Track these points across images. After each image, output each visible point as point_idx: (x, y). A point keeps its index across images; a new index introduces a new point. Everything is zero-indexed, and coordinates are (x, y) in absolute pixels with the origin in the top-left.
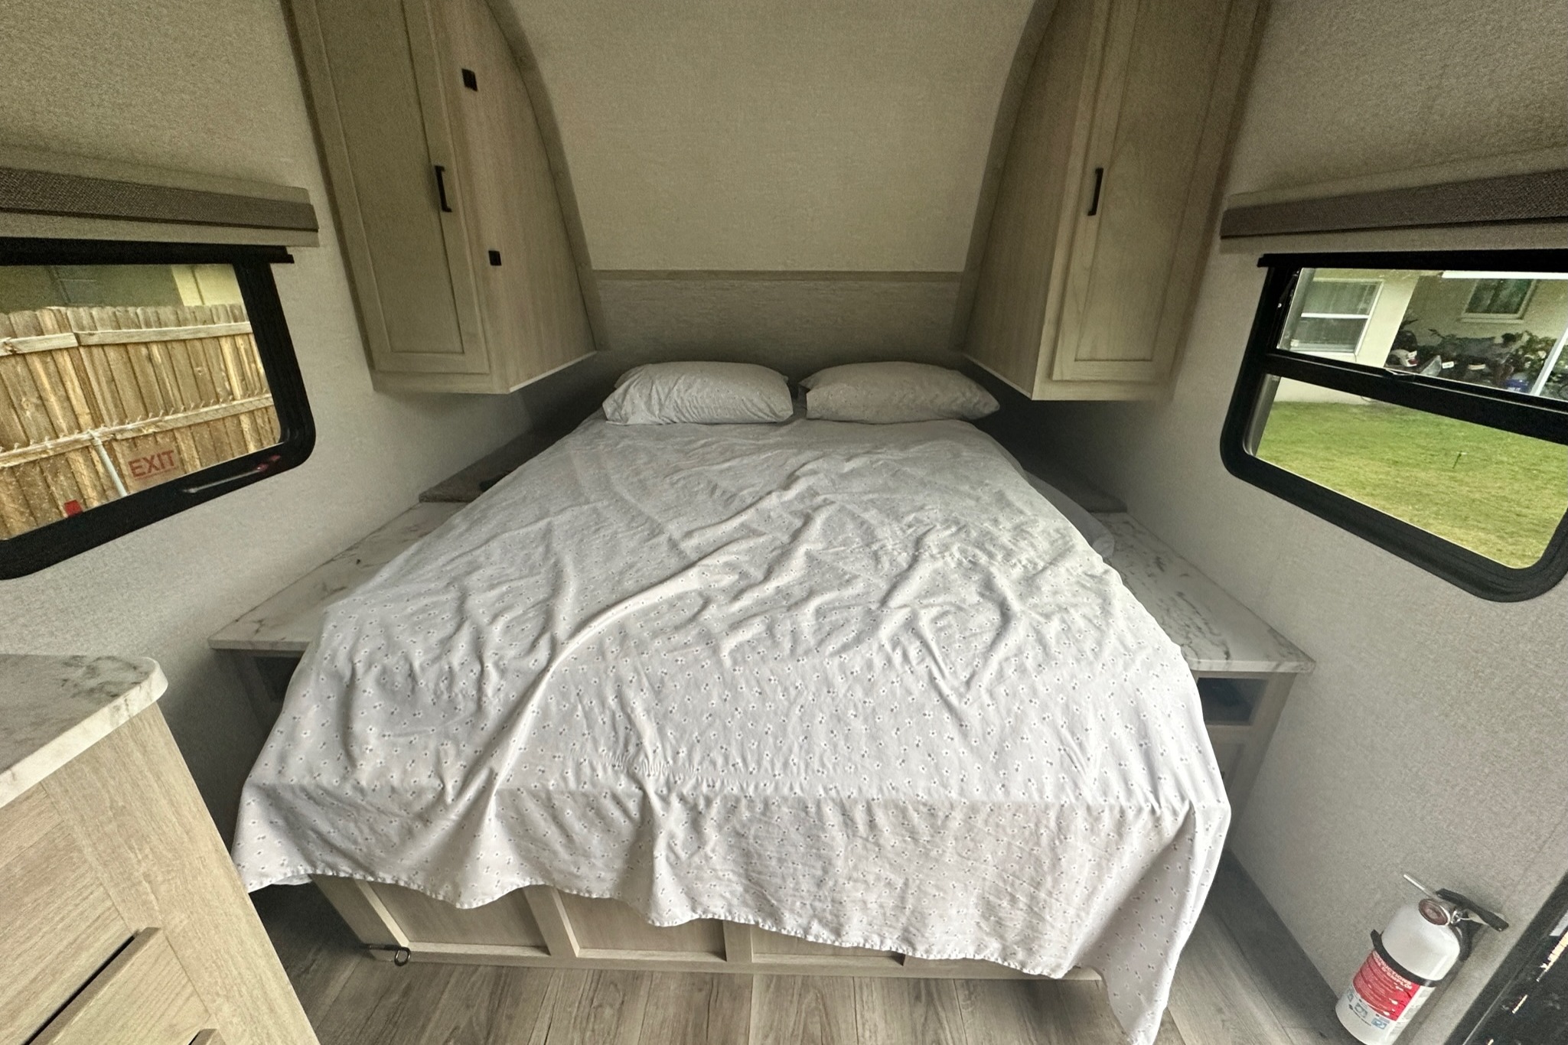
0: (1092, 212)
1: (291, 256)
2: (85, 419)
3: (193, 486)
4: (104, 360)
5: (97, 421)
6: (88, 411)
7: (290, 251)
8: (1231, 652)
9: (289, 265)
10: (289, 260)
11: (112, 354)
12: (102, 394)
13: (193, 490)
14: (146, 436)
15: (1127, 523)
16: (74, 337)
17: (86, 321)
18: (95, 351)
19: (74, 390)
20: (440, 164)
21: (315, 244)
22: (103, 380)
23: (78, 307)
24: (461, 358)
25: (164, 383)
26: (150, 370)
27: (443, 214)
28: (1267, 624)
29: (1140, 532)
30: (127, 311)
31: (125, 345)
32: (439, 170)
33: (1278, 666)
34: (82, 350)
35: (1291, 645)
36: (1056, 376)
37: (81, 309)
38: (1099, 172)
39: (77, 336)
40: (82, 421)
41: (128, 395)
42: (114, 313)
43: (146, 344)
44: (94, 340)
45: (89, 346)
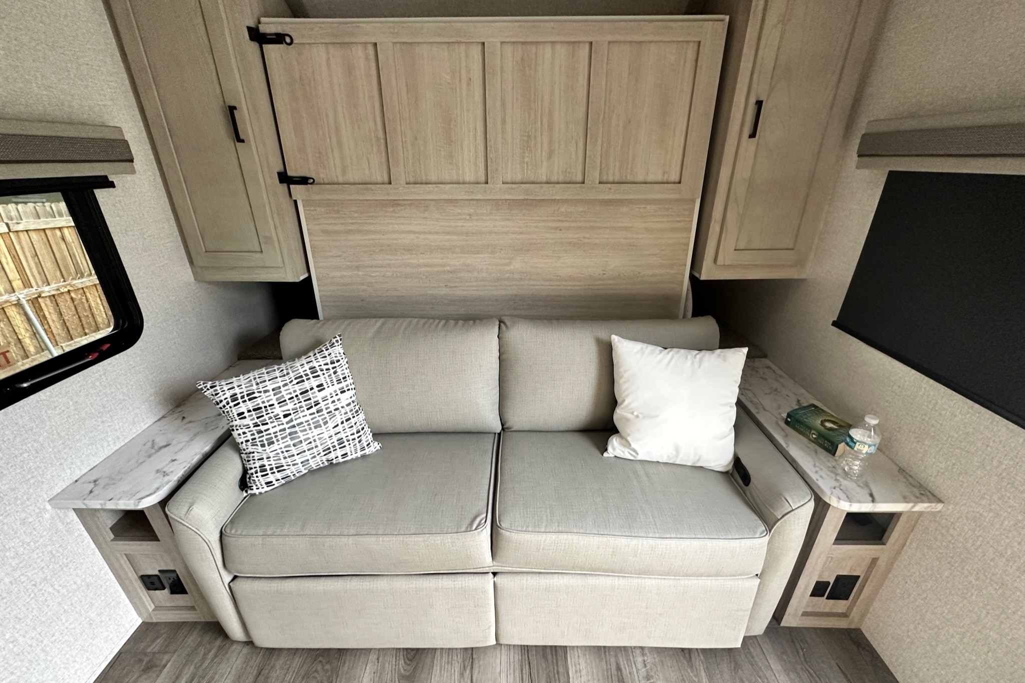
0: (753, 135)
1: (113, 182)
2: (17, 284)
3: (26, 381)
4: (29, 240)
5: (27, 284)
6: (19, 277)
7: (111, 178)
8: (875, 494)
9: (111, 189)
10: (112, 185)
11: (34, 236)
12: (29, 266)
13: (25, 385)
14: (62, 293)
15: (768, 367)
16: (5, 226)
17: (14, 214)
18: (21, 234)
19: (7, 263)
20: (233, 104)
21: (133, 172)
22: (28, 254)
23: (7, 204)
24: (258, 255)
25: (75, 256)
26: (63, 246)
27: (238, 144)
28: (897, 465)
29: (781, 376)
30: (44, 206)
31: (44, 230)
32: (232, 109)
33: (913, 507)
34: (11, 234)
35: (921, 486)
36: (720, 261)
37: (10, 205)
38: (759, 104)
39: (7, 225)
40: (14, 285)
41: (48, 265)
42: (35, 207)
43: (60, 228)
44: (20, 227)
45: (17, 232)
